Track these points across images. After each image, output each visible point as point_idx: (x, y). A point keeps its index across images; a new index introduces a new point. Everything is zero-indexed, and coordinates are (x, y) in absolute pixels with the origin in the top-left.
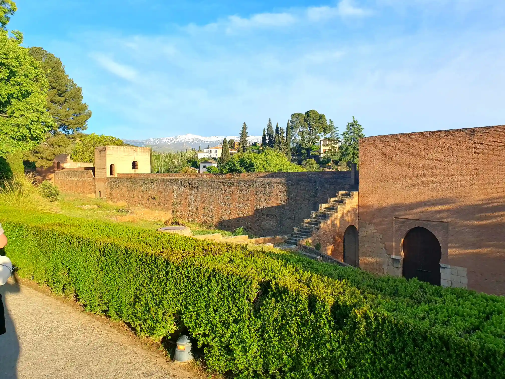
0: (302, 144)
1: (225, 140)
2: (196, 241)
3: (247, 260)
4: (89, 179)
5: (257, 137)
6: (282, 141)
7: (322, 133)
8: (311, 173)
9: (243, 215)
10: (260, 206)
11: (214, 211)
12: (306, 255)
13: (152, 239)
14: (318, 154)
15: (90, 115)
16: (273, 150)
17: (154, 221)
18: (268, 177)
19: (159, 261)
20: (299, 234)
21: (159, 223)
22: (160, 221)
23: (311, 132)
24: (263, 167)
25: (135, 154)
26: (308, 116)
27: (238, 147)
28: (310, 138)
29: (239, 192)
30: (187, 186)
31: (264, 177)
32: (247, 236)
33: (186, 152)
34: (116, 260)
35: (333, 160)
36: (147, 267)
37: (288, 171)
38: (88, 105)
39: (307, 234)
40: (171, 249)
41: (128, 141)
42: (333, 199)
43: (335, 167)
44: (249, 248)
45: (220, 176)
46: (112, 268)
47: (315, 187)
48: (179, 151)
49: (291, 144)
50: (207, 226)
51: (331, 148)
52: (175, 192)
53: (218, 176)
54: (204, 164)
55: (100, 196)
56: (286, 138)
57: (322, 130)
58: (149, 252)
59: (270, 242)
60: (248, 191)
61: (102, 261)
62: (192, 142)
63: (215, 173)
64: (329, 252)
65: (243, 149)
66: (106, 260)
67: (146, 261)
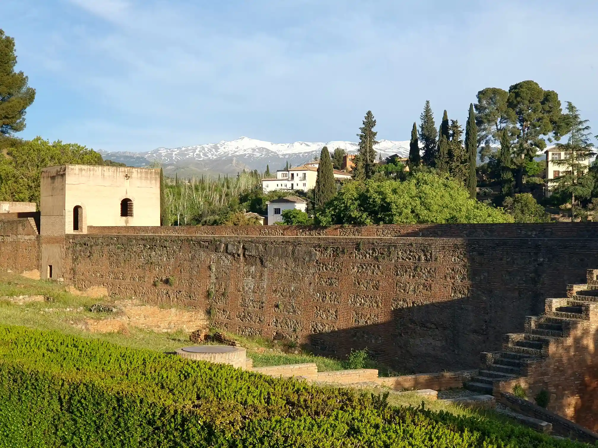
0: (503, 158)
1: (325, 150)
2: (271, 382)
3: (389, 430)
4: (27, 237)
5: (397, 143)
6: (456, 153)
7: (551, 135)
8: (526, 225)
9: (366, 322)
10: (404, 301)
11: (299, 313)
12: (515, 418)
13: (173, 377)
14: (542, 182)
15: (30, 97)
16: (434, 171)
17: (167, 333)
18: (423, 235)
19: (190, 425)
20: (499, 370)
21: (177, 338)
22: (181, 332)
23: (524, 131)
24: (413, 212)
25: (127, 183)
26: (517, 95)
27: (354, 165)
28: (521, 145)
29: (356, 269)
30: (239, 255)
31: (414, 234)
32: (377, 371)
33: (238, 179)
34: (95, 422)
35: (575, 196)
36: (166, 438)
37: (472, 222)
38: (27, 77)
39: (515, 369)
40: (215, 399)
41: (112, 155)
42: (577, 288)
43: (582, 212)
44: (392, 402)
45: (313, 232)
46: (88, 439)
47: (536, 260)
48: (222, 177)
49: (478, 158)
50: (285, 345)
51: (570, 169)
52: (214, 269)
53: (307, 233)
54: (276, 206)
55: (51, 276)
56: (467, 144)
57: (551, 126)
58: (169, 406)
59: (428, 385)
60: (378, 267)
61: (64, 423)
62: (250, 156)
63: (302, 227)
64: (570, 412)
65: (366, 170)
66: (74, 420)
67: (164, 425)
